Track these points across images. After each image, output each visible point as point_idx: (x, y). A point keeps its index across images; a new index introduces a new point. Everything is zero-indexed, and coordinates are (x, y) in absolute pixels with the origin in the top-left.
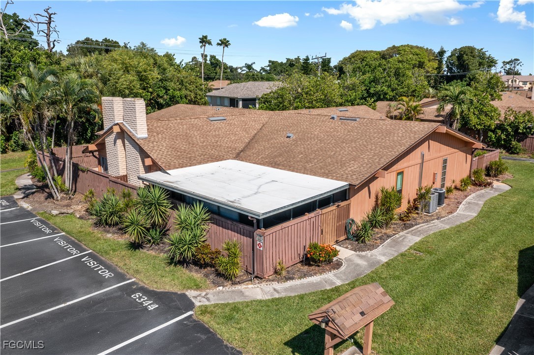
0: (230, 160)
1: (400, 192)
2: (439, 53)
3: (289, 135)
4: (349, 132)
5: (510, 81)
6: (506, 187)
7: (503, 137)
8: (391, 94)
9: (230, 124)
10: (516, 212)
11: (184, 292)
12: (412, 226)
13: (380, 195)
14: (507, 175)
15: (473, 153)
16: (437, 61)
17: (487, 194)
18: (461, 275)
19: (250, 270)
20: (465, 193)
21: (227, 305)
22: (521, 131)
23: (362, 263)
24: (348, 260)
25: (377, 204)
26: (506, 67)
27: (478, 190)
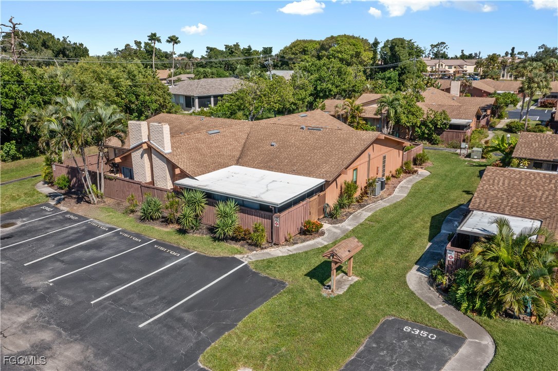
0: (234, 166)
1: (356, 182)
2: (373, 44)
3: (273, 144)
4: (317, 140)
5: (437, 65)
6: (427, 173)
7: (426, 131)
8: (335, 90)
9: (224, 136)
10: (432, 192)
11: (233, 256)
12: (365, 205)
13: (343, 186)
14: (429, 163)
15: (403, 149)
16: (372, 52)
17: (414, 178)
18: (397, 233)
19: (270, 240)
20: (399, 179)
21: (264, 260)
22: (439, 127)
23: (338, 231)
24: (328, 230)
25: (341, 193)
26: (434, 50)
27: (408, 177)
